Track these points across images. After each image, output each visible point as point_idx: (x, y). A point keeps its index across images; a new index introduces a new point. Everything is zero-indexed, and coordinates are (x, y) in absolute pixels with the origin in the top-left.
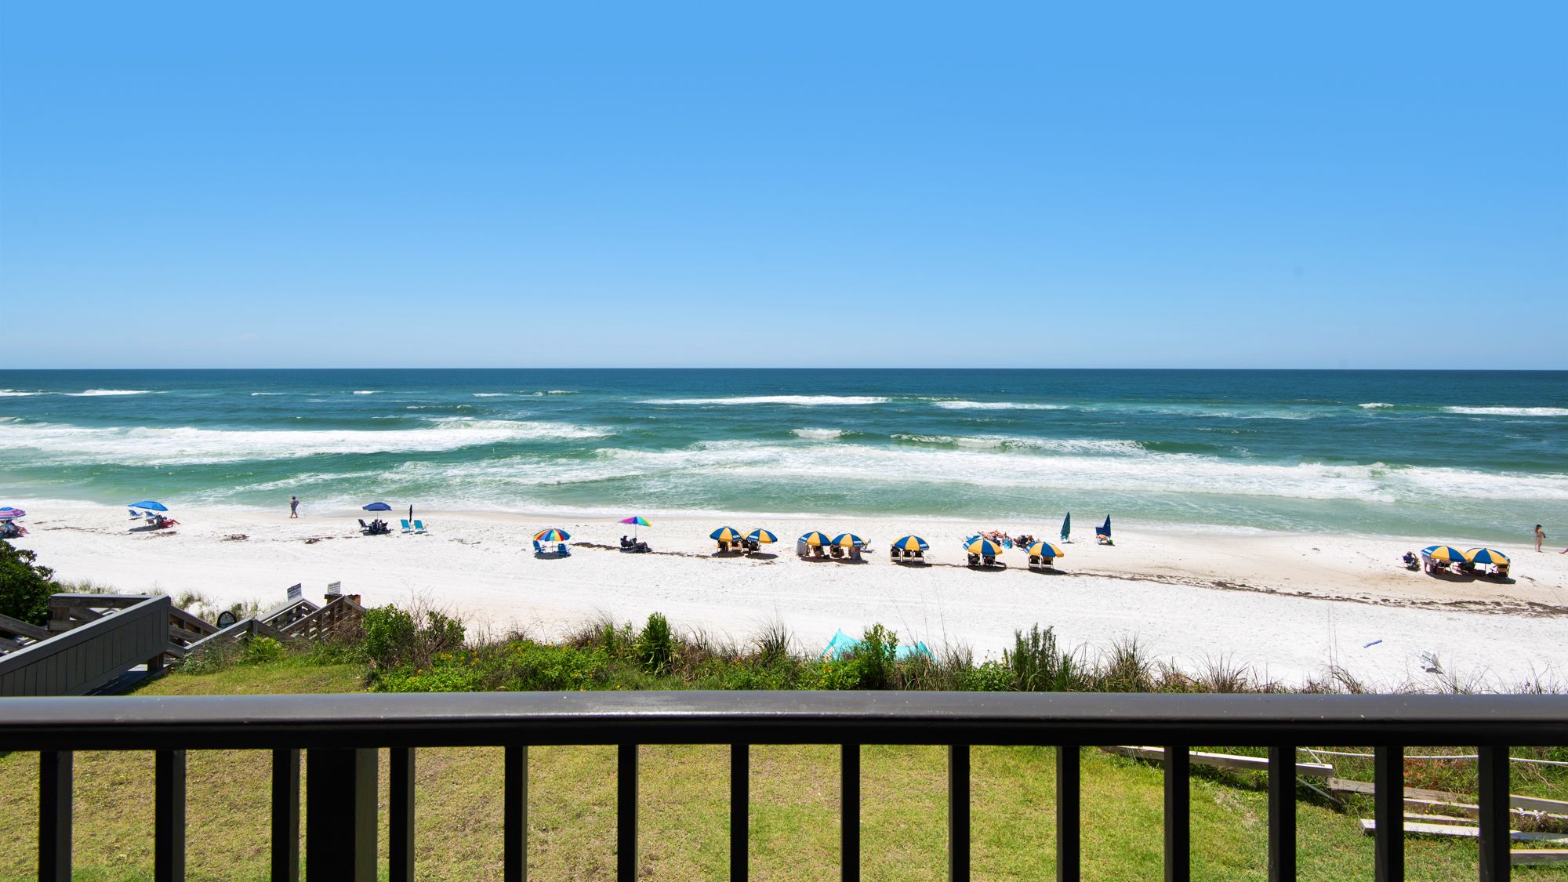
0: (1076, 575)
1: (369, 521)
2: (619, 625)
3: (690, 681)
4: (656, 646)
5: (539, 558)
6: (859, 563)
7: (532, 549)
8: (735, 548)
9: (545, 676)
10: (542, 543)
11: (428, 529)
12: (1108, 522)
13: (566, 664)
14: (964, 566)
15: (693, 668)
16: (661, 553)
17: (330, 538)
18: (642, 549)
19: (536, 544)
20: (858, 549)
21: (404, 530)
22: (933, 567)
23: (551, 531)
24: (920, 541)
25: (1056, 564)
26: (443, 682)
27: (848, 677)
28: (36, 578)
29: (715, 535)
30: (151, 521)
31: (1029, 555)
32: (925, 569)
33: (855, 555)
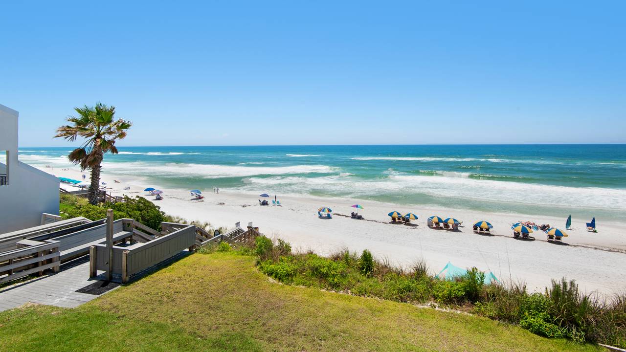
0: (575, 246)
1: (262, 201)
2: (351, 253)
3: (381, 281)
4: (366, 264)
5: (321, 218)
6: (457, 232)
7: (318, 215)
8: (399, 221)
9: (321, 271)
10: (321, 213)
11: (282, 205)
12: (594, 220)
13: (329, 267)
14: (512, 237)
15: (383, 276)
16: (368, 220)
17: (249, 206)
18: (360, 218)
19: (319, 213)
20: (457, 225)
22: (495, 237)
23: (324, 209)
24: (488, 224)
25: (563, 240)
26: (283, 268)
27: (459, 291)
28: (160, 215)
29: (390, 215)
30: (197, 197)
31: (548, 234)
32: (491, 237)
33: (456, 228)
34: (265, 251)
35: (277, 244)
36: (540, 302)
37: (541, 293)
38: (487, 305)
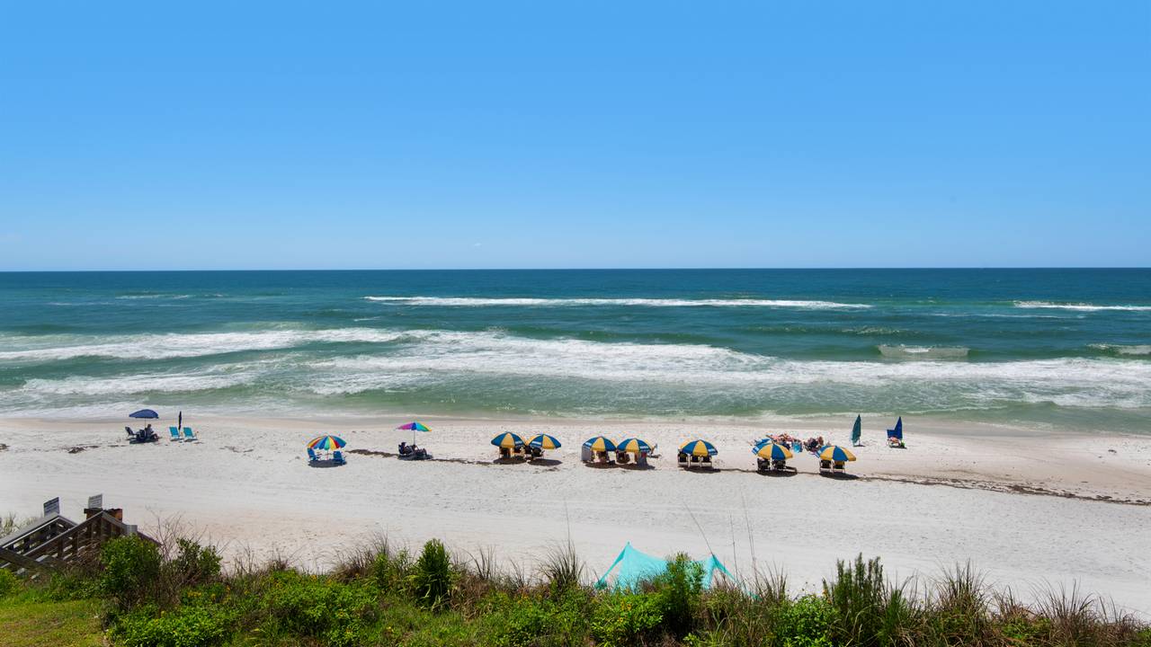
0: (868, 479)
1: (136, 430)
2: (394, 552)
3: (470, 618)
4: (432, 578)
5: (313, 466)
6: (645, 469)
7: (306, 458)
8: (517, 454)
9: (306, 616)
10: (316, 451)
11: (198, 437)
12: (899, 424)
13: (330, 601)
14: (753, 472)
15: (474, 603)
16: (441, 460)
17: (94, 447)
18: (421, 455)
19: (311, 452)
20: (644, 454)
21: (173, 438)
22: (722, 473)
23: (326, 438)
24: (709, 446)
25: (848, 468)
26: (190, 625)
27: (650, 614)
29: (496, 442)
31: (820, 459)
32: (714, 474)
33: (641, 460)
34: (134, 579)
35: (174, 553)
36: (814, 615)
37: (814, 595)
38: (710, 639)
